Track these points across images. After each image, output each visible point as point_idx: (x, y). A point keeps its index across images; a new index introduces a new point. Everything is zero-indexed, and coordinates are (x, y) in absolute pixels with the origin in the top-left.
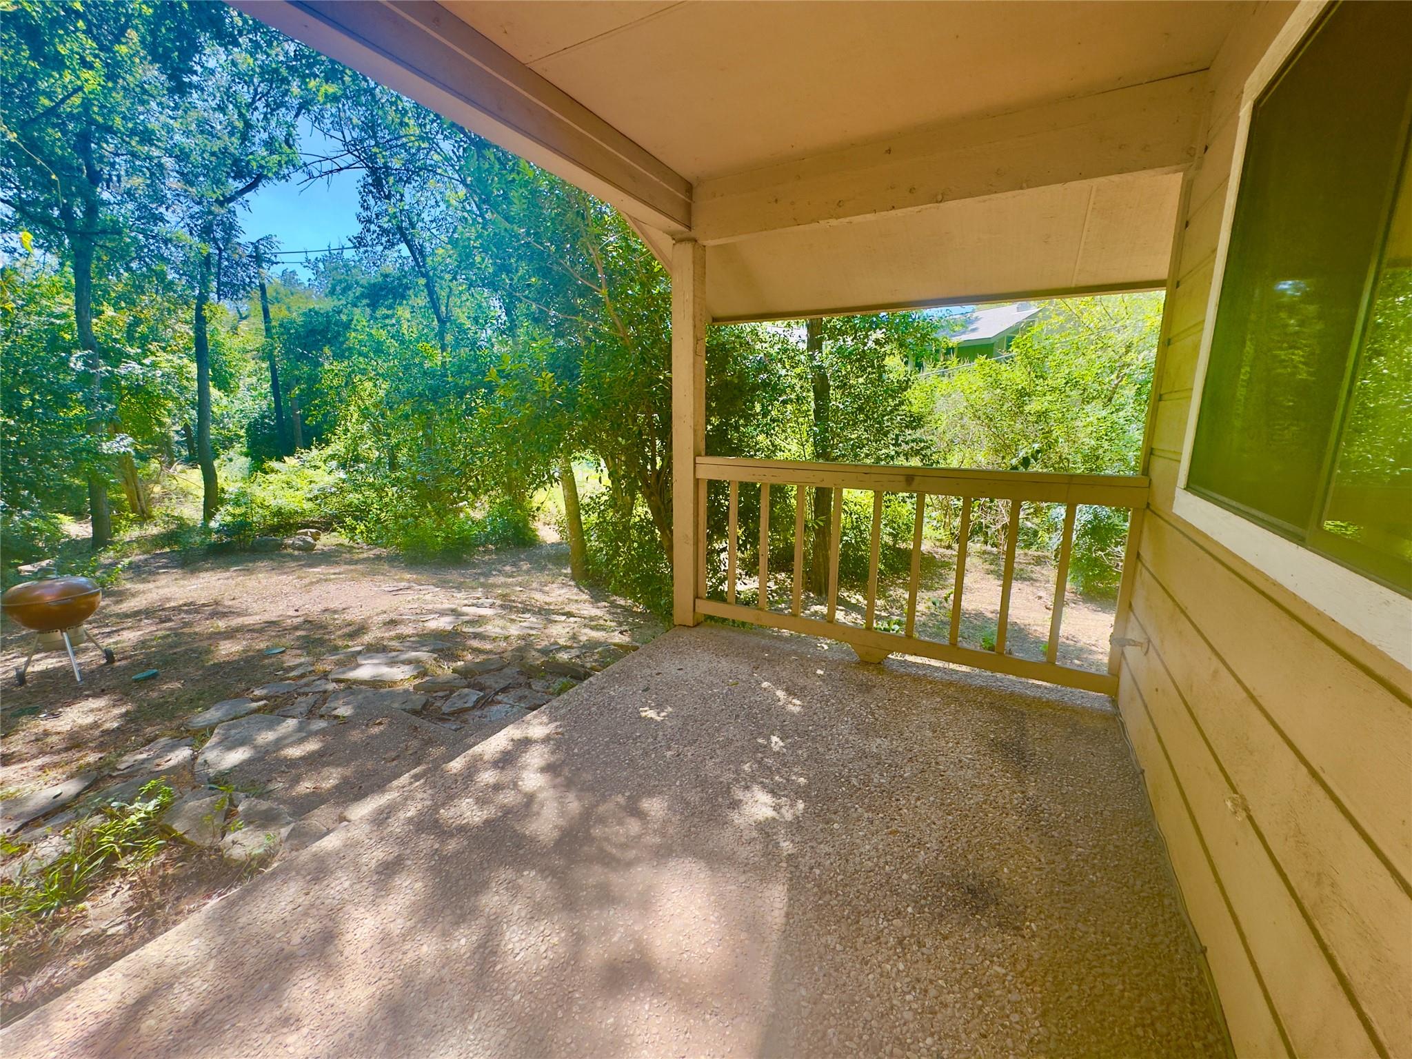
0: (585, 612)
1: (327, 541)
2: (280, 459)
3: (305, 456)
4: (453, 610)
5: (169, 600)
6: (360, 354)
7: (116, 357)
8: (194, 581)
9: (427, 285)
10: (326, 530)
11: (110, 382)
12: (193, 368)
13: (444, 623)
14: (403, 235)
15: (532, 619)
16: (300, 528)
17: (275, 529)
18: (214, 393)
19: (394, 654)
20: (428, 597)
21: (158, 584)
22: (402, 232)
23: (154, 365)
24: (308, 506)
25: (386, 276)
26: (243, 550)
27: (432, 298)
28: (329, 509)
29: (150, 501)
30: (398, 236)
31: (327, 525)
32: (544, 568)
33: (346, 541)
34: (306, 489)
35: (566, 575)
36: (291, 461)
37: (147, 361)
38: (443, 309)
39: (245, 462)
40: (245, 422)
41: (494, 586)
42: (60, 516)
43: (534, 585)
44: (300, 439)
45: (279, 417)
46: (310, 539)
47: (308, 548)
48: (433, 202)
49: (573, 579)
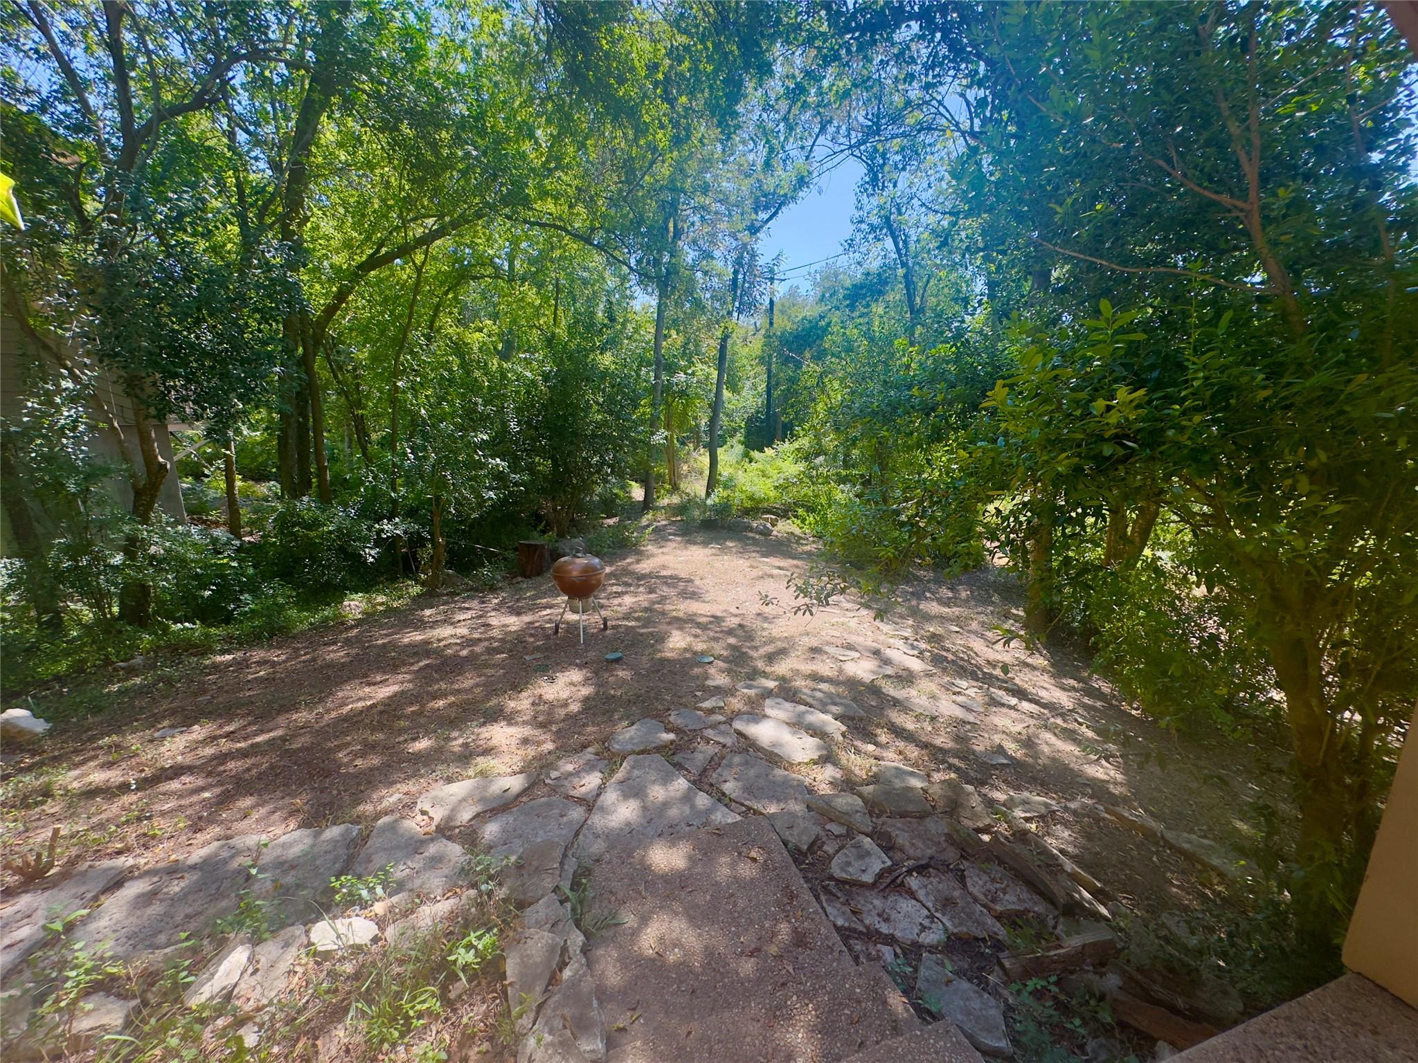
0: (1043, 693)
1: (784, 527)
2: (762, 451)
3: (780, 448)
4: (877, 653)
5: (664, 567)
6: (833, 355)
7: (671, 369)
8: (685, 552)
9: (905, 276)
10: (782, 517)
11: (668, 388)
12: (715, 374)
13: (862, 669)
14: (890, 227)
15: (971, 692)
16: (764, 513)
17: (746, 512)
18: (726, 394)
19: (802, 708)
20: (853, 623)
21: (664, 550)
22: (889, 226)
23: (693, 374)
24: (772, 494)
25: (868, 274)
26: (723, 527)
27: (908, 290)
28: (787, 499)
29: (680, 476)
30: (884, 231)
31: (785, 512)
32: (987, 601)
33: (797, 531)
34: (775, 477)
35: (1017, 619)
36: (769, 452)
37: (690, 371)
38: (918, 300)
39: (739, 449)
40: (746, 416)
41: (928, 618)
42: (633, 483)
43: (974, 625)
44: (779, 432)
45: (768, 413)
46: (769, 525)
47: (766, 533)
48: (925, 185)
49: (1025, 626)
